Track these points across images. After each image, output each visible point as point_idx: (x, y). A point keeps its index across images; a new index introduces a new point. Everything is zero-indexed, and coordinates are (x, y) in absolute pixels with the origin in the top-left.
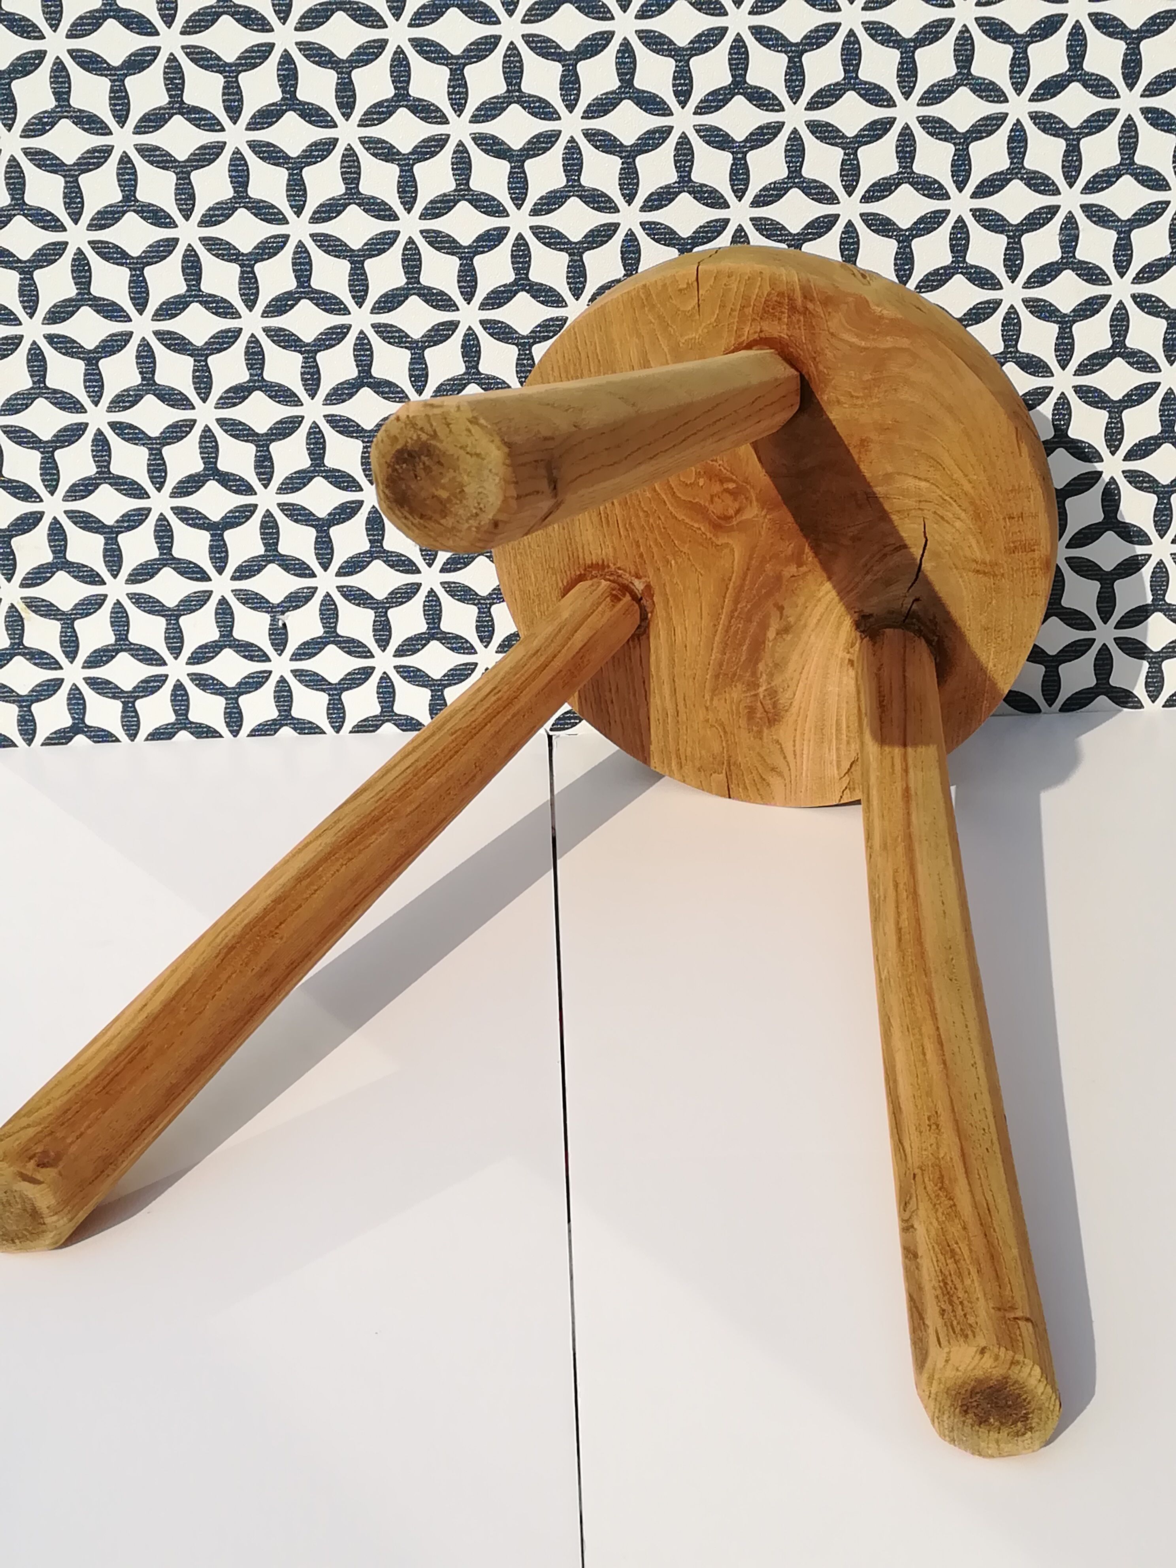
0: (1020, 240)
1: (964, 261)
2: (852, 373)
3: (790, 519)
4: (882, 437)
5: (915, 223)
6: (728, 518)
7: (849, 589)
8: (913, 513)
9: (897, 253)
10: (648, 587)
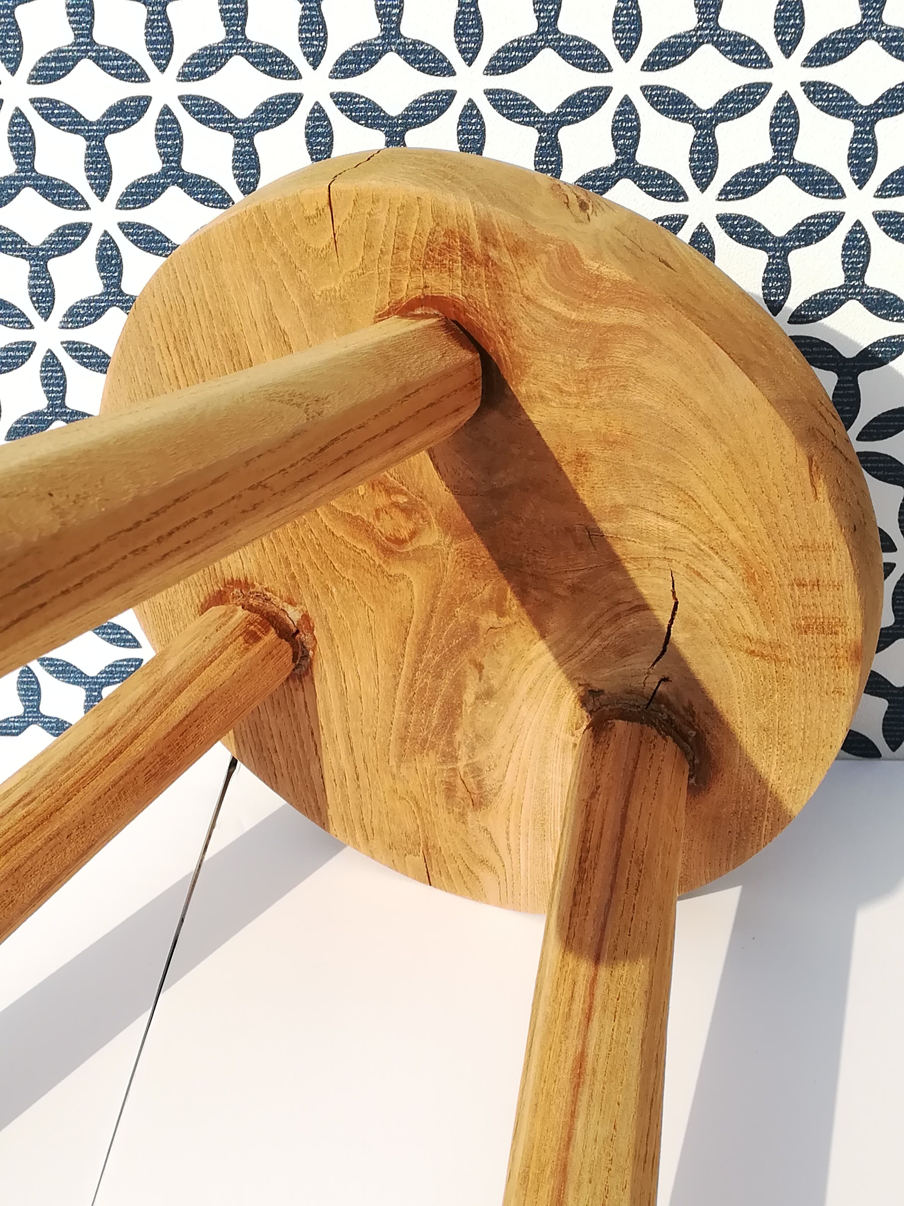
0: (872, 128)
1: (791, 157)
2: (560, 359)
3: (484, 552)
4: (607, 454)
5: (721, 102)
6: (401, 542)
7: (571, 652)
8: (657, 563)
9: (694, 144)
10: (306, 617)
